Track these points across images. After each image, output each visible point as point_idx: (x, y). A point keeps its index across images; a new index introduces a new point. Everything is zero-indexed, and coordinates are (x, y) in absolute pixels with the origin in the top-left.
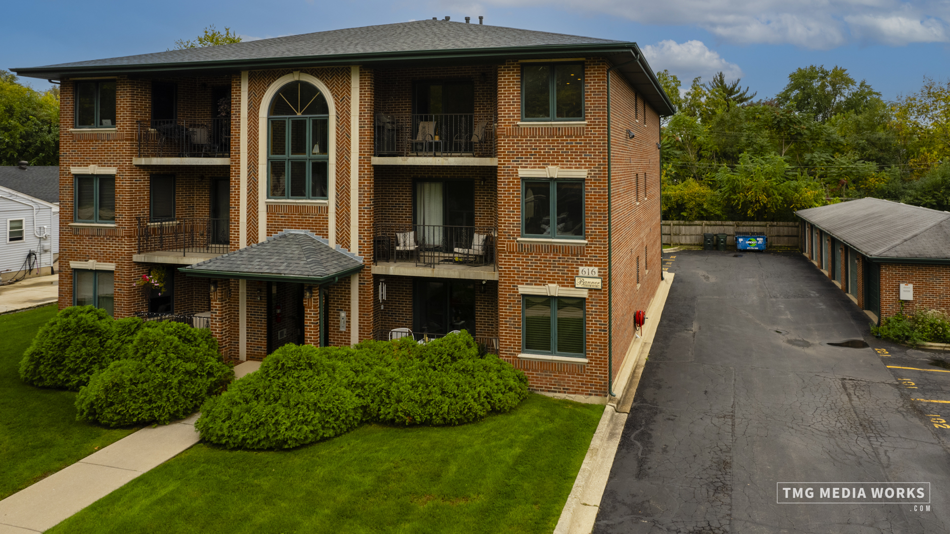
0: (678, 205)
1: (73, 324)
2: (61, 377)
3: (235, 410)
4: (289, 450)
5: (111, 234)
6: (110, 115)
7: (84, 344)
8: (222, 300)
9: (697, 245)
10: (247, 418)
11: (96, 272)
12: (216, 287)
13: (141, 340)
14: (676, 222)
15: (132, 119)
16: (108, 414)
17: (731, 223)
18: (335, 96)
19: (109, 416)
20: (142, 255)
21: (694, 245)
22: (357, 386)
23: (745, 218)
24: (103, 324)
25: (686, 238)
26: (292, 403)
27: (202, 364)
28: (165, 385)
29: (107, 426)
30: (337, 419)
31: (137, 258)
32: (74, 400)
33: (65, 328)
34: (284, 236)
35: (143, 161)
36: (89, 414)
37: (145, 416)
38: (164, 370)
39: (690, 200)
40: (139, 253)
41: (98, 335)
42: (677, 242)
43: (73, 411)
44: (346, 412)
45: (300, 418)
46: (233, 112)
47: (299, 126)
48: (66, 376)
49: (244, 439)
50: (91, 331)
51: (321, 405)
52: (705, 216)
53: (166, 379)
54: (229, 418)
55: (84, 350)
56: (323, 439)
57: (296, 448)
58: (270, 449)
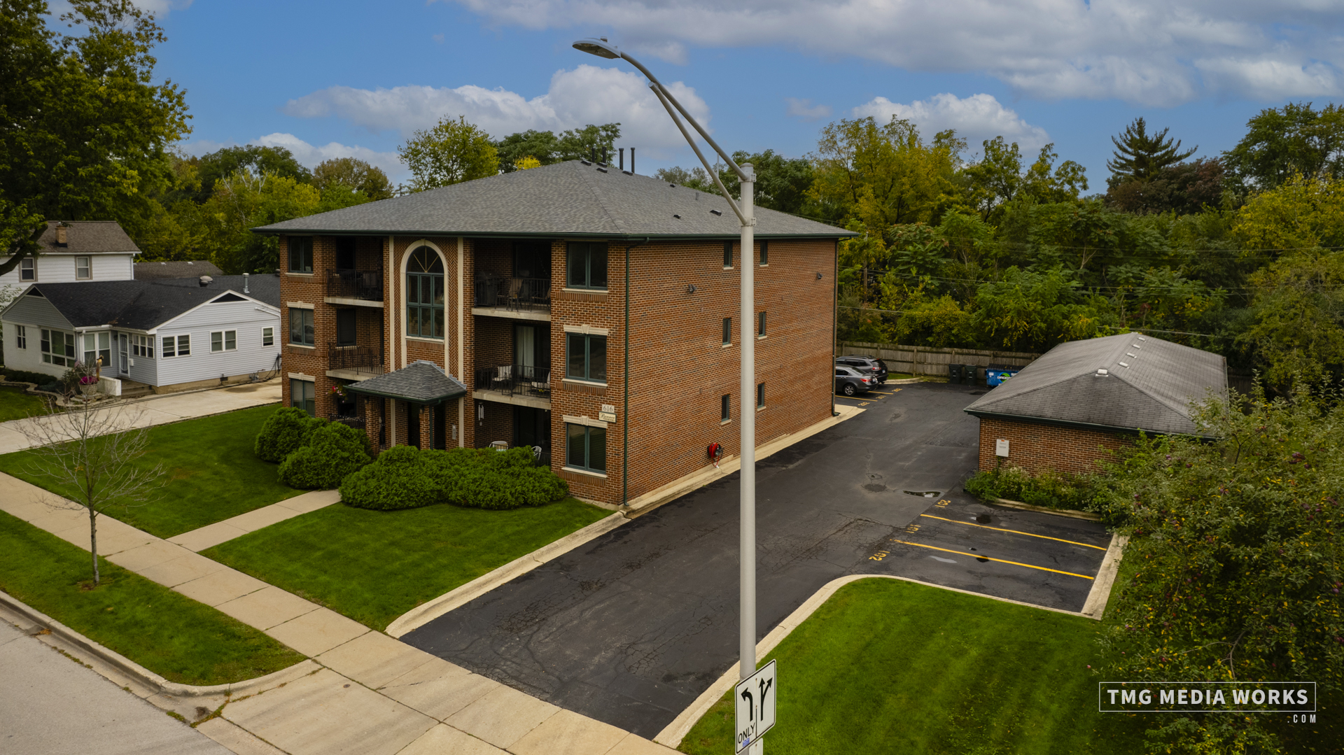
0: (923, 327)
1: (282, 420)
2: (275, 454)
3: (359, 483)
4: (385, 510)
5: (312, 354)
6: (309, 262)
7: (288, 434)
8: (372, 410)
9: (945, 376)
10: (364, 489)
11: (304, 382)
12: (368, 401)
13: (317, 434)
14: (920, 348)
15: (323, 267)
16: (294, 479)
17: (987, 352)
18: (448, 259)
19: (294, 480)
20: (332, 372)
21: (941, 376)
22: (437, 476)
23: (1000, 347)
24: (302, 421)
25: (931, 368)
26: (391, 482)
27: (353, 453)
28: (327, 465)
29: (294, 487)
30: (418, 496)
31: (329, 373)
32: (277, 469)
33: (278, 423)
34: (416, 366)
35: (330, 300)
36: (284, 478)
37: (314, 483)
38: (328, 455)
39: (938, 323)
40: (330, 369)
41: (298, 429)
42: (922, 372)
43: (278, 476)
44: (425, 492)
45: (394, 492)
46: (385, 267)
47: (426, 280)
48: (278, 454)
49: (361, 501)
50: (293, 425)
51: (408, 485)
52: (956, 343)
53: (328, 461)
54: (355, 487)
55: (288, 438)
56: (408, 508)
57: (389, 510)
58: (376, 509)
